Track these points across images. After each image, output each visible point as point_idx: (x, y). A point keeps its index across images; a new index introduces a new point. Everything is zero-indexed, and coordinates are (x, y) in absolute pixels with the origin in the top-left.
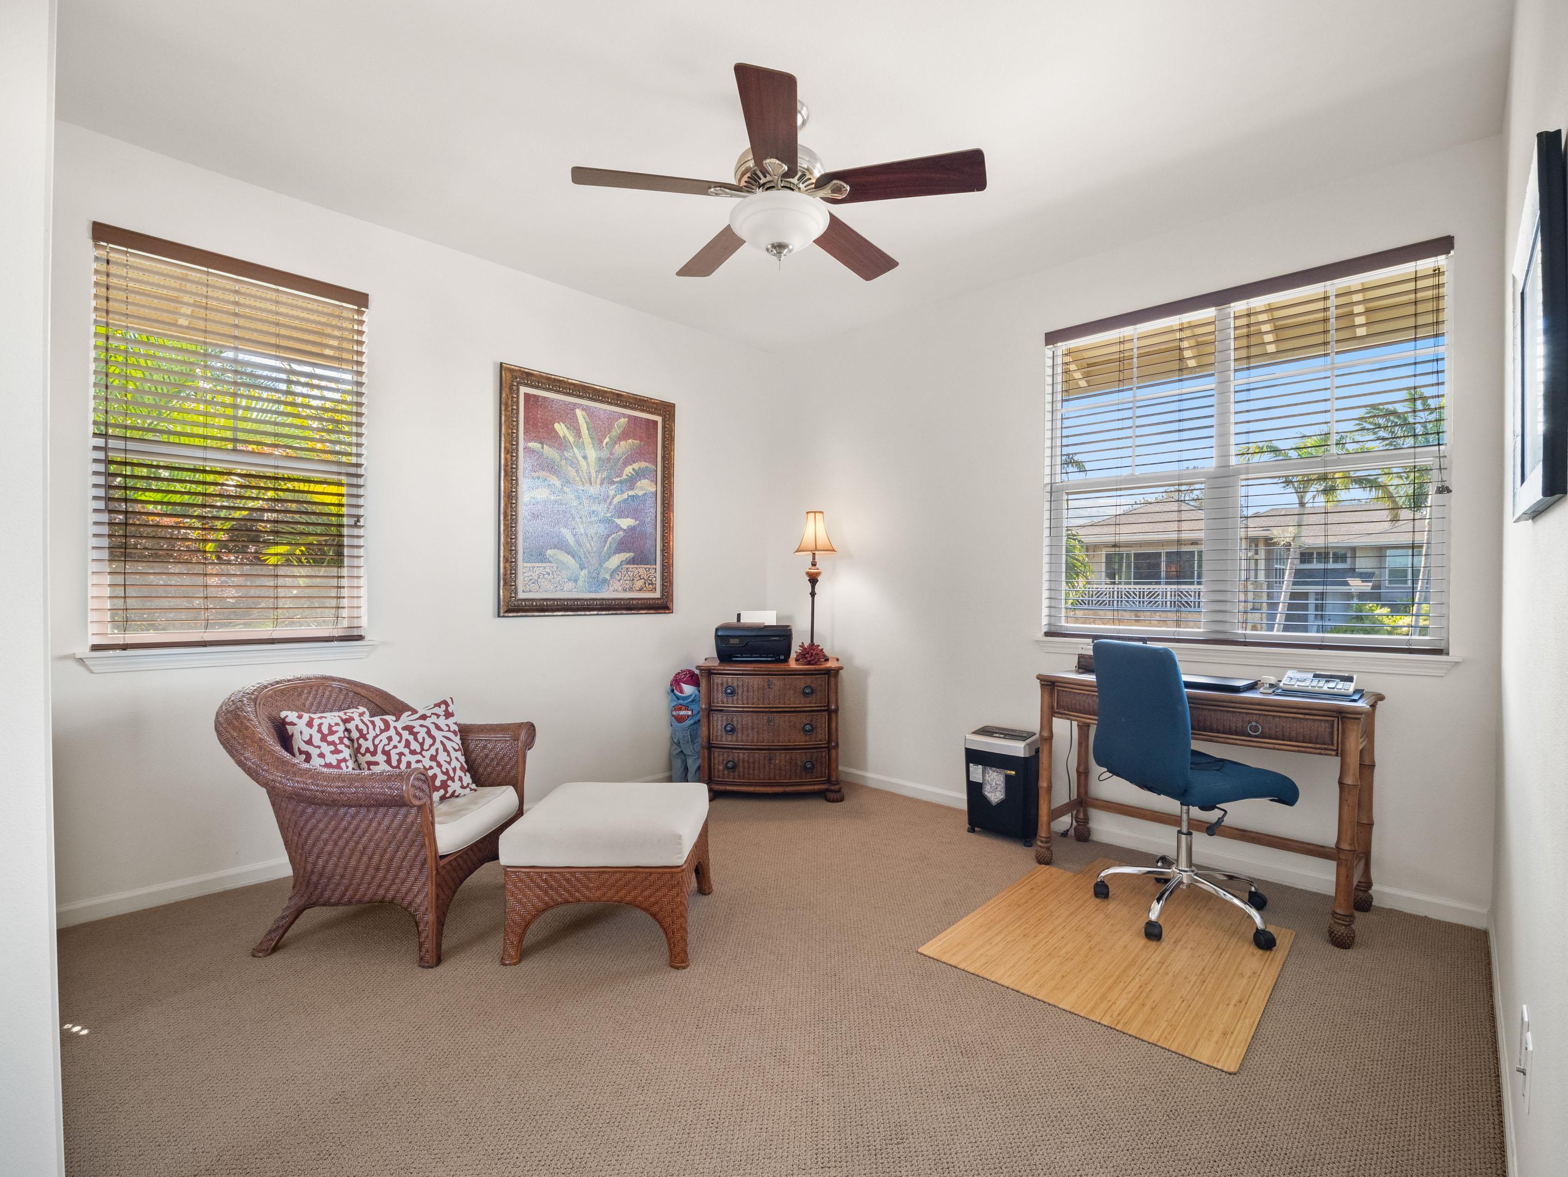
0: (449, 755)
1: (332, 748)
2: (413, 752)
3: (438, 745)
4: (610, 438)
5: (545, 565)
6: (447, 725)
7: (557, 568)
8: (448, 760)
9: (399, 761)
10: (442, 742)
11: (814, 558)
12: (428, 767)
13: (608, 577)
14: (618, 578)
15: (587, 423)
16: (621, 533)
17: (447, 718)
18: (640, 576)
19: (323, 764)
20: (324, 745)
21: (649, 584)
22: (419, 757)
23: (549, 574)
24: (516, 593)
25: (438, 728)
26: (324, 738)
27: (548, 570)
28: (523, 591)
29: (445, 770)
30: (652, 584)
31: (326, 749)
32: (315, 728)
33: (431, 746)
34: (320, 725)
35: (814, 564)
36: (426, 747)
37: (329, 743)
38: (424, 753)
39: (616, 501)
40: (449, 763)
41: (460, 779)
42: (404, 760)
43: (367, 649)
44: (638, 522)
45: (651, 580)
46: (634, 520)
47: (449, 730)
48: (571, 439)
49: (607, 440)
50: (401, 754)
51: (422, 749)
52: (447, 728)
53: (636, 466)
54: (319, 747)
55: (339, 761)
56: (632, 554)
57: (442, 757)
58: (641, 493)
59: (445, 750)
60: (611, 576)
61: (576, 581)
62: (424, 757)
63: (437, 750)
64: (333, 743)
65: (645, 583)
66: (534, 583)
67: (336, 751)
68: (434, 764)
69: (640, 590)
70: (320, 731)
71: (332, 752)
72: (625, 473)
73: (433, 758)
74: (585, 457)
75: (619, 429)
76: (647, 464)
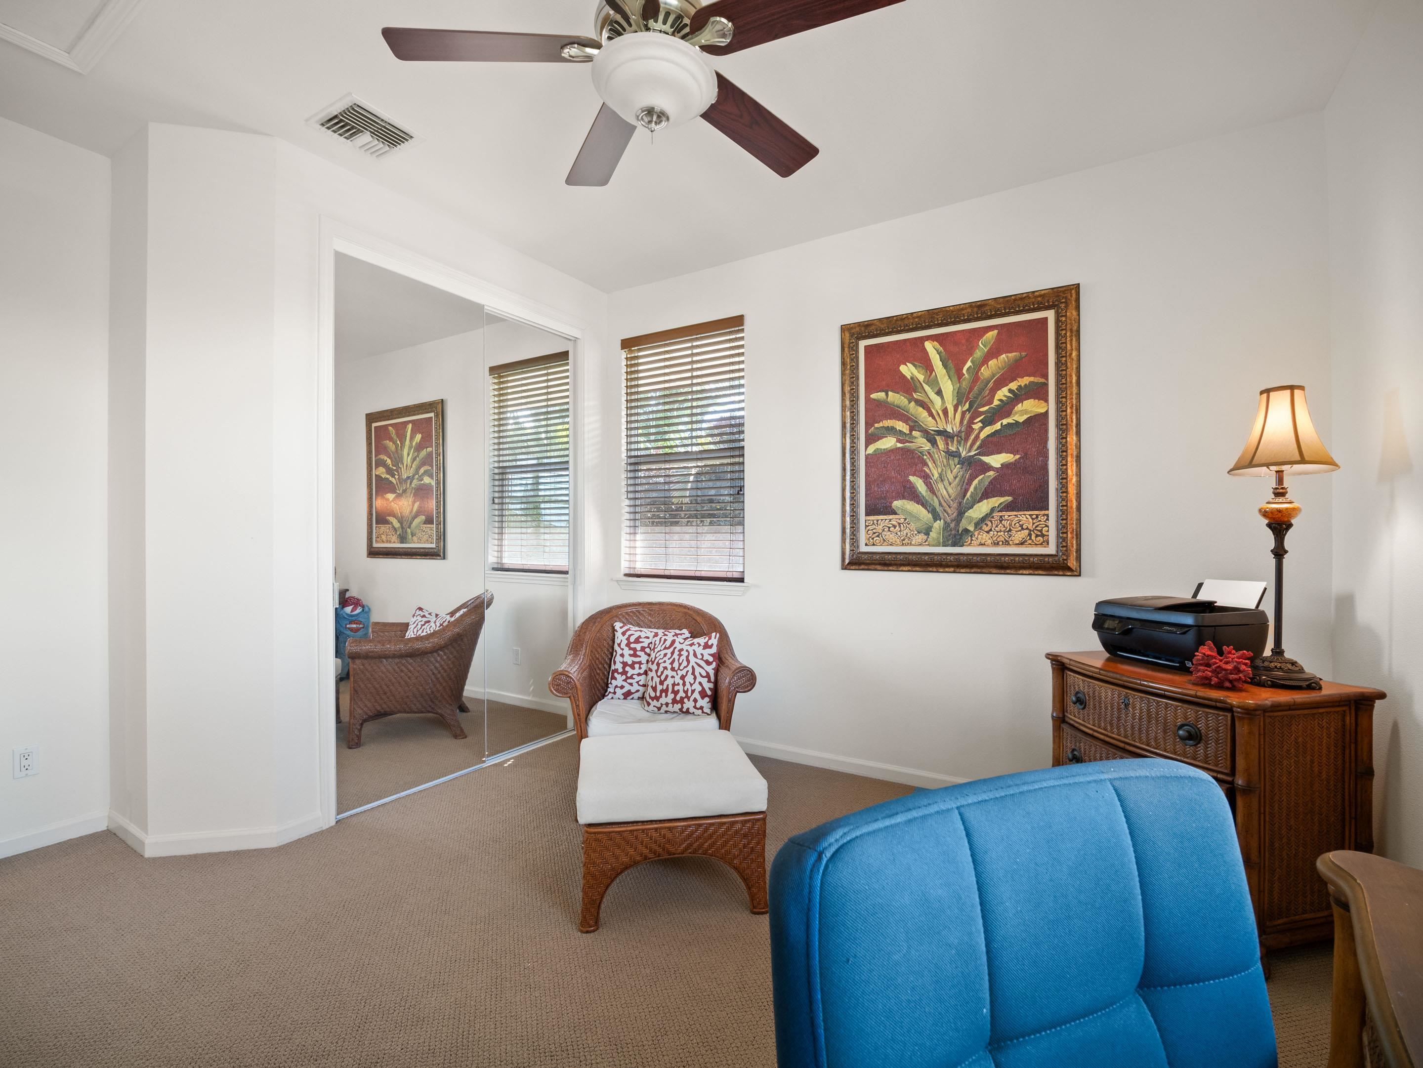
0: (695, 678)
1: (632, 652)
2: (673, 669)
3: (690, 668)
4: (972, 362)
5: (891, 517)
6: (702, 655)
7: (905, 519)
8: (692, 682)
9: (662, 673)
10: (693, 667)
11: (1280, 481)
12: (676, 683)
13: (971, 528)
14: (987, 529)
15: (939, 353)
16: (991, 473)
17: (704, 649)
18: (1021, 526)
19: (622, 661)
20: (626, 649)
21: (1037, 536)
22: (674, 674)
23: (895, 527)
24: (858, 547)
25: (695, 655)
26: (628, 645)
27: (894, 523)
28: (866, 545)
29: (686, 689)
30: (1043, 536)
31: (627, 652)
32: (627, 636)
33: (685, 667)
34: (630, 636)
35: (1280, 493)
36: (681, 668)
37: (630, 649)
38: (679, 671)
39: (983, 435)
40: (691, 685)
41: (695, 701)
42: (666, 672)
43: (742, 589)
44: (1018, 457)
45: (1041, 531)
46: (1012, 456)
47: (702, 659)
48: (921, 377)
49: (969, 364)
50: (665, 668)
51: (679, 669)
52: (701, 657)
53: (1013, 386)
54: (623, 649)
55: (634, 663)
56: (1010, 499)
57: (689, 679)
58: (1021, 419)
59: (693, 673)
60: (976, 527)
61: (927, 534)
62: (677, 675)
63: (688, 671)
64: (635, 650)
65: (1030, 535)
66: (878, 536)
67: (635, 655)
68: (681, 682)
69: (1022, 543)
70: (628, 639)
71: (630, 655)
72: (997, 397)
73: (683, 677)
74: (939, 393)
75: (985, 346)
76: (1032, 379)
